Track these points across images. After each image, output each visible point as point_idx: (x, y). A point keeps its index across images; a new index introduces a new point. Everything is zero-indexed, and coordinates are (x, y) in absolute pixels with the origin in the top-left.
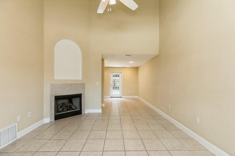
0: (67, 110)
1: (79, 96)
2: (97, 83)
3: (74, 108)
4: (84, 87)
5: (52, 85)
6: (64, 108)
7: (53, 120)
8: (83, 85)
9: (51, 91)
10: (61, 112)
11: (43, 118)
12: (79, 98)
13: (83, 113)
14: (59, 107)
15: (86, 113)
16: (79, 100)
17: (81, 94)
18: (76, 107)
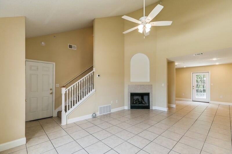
0: (139, 104)
1: (148, 94)
2: (163, 85)
3: (144, 103)
4: (152, 88)
5: (129, 86)
6: (137, 102)
7: (130, 108)
8: (150, 86)
9: (128, 89)
10: (135, 104)
11: (124, 106)
12: (147, 96)
13: (150, 108)
14: (134, 100)
15: (153, 109)
16: (147, 97)
17: (149, 93)
18: (146, 103)
